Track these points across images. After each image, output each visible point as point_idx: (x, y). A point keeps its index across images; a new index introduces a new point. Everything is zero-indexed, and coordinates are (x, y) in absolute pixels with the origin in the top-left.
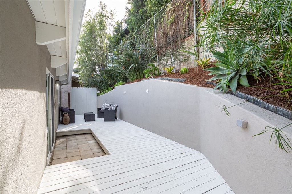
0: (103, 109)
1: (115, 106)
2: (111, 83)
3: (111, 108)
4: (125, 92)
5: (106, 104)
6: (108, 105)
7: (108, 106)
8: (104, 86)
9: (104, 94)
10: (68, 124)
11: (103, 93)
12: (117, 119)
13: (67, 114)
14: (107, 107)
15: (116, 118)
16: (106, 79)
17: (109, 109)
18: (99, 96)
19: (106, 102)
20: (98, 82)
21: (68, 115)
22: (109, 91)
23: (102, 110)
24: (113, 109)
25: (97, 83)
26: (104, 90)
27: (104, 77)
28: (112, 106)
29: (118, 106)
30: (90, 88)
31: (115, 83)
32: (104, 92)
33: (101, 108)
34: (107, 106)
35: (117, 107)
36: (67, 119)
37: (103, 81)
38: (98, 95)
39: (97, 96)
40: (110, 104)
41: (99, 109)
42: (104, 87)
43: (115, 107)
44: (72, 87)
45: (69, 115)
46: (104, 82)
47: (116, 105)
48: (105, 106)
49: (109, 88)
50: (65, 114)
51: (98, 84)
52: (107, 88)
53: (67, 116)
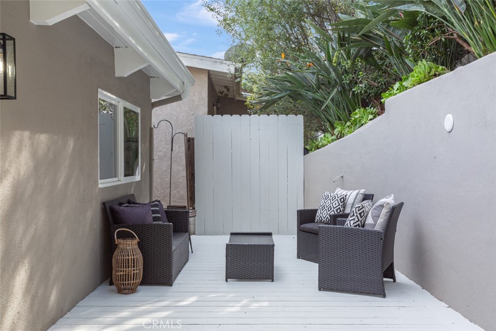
0: (323, 215)
1: (382, 206)
2: (370, 87)
3: (363, 215)
4: (448, 122)
5: (340, 192)
6: (352, 196)
7: (350, 201)
8: (338, 106)
9: (333, 140)
10: (133, 291)
11: (330, 138)
12: (400, 276)
13: (133, 237)
14: (344, 206)
15: (389, 273)
16: (346, 72)
17: (350, 223)
18: (311, 153)
19: (342, 182)
20: (310, 88)
21: (135, 242)
22: (358, 124)
23: (321, 222)
24: (370, 220)
25: (303, 92)
26: (336, 123)
27: (334, 59)
28: (366, 203)
29: (401, 205)
30: (273, 117)
31: (387, 87)
32: (336, 132)
33: (316, 211)
34: (344, 200)
35: (395, 212)
36: (126, 264)
37: (333, 83)
38: (308, 147)
39: (306, 151)
40: (362, 191)
41: (306, 217)
42: (333, 108)
43: (384, 211)
44: (211, 112)
45: (138, 243)
46: (334, 87)
47: (390, 200)
48: (336, 204)
49: (358, 113)
50: (123, 236)
51: (310, 95)
52: (350, 112)
53: (129, 248)
